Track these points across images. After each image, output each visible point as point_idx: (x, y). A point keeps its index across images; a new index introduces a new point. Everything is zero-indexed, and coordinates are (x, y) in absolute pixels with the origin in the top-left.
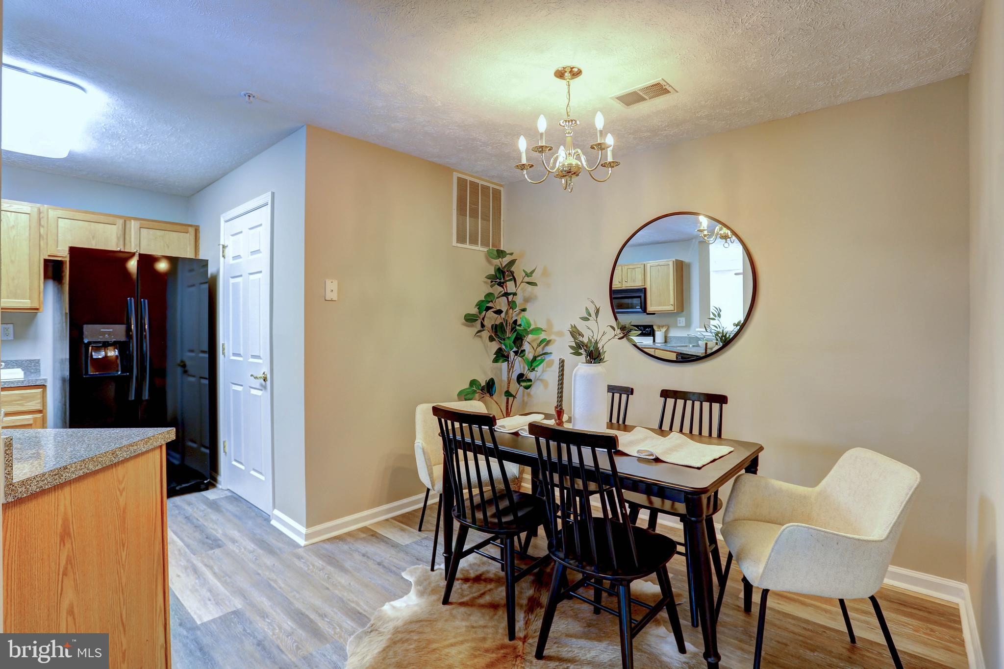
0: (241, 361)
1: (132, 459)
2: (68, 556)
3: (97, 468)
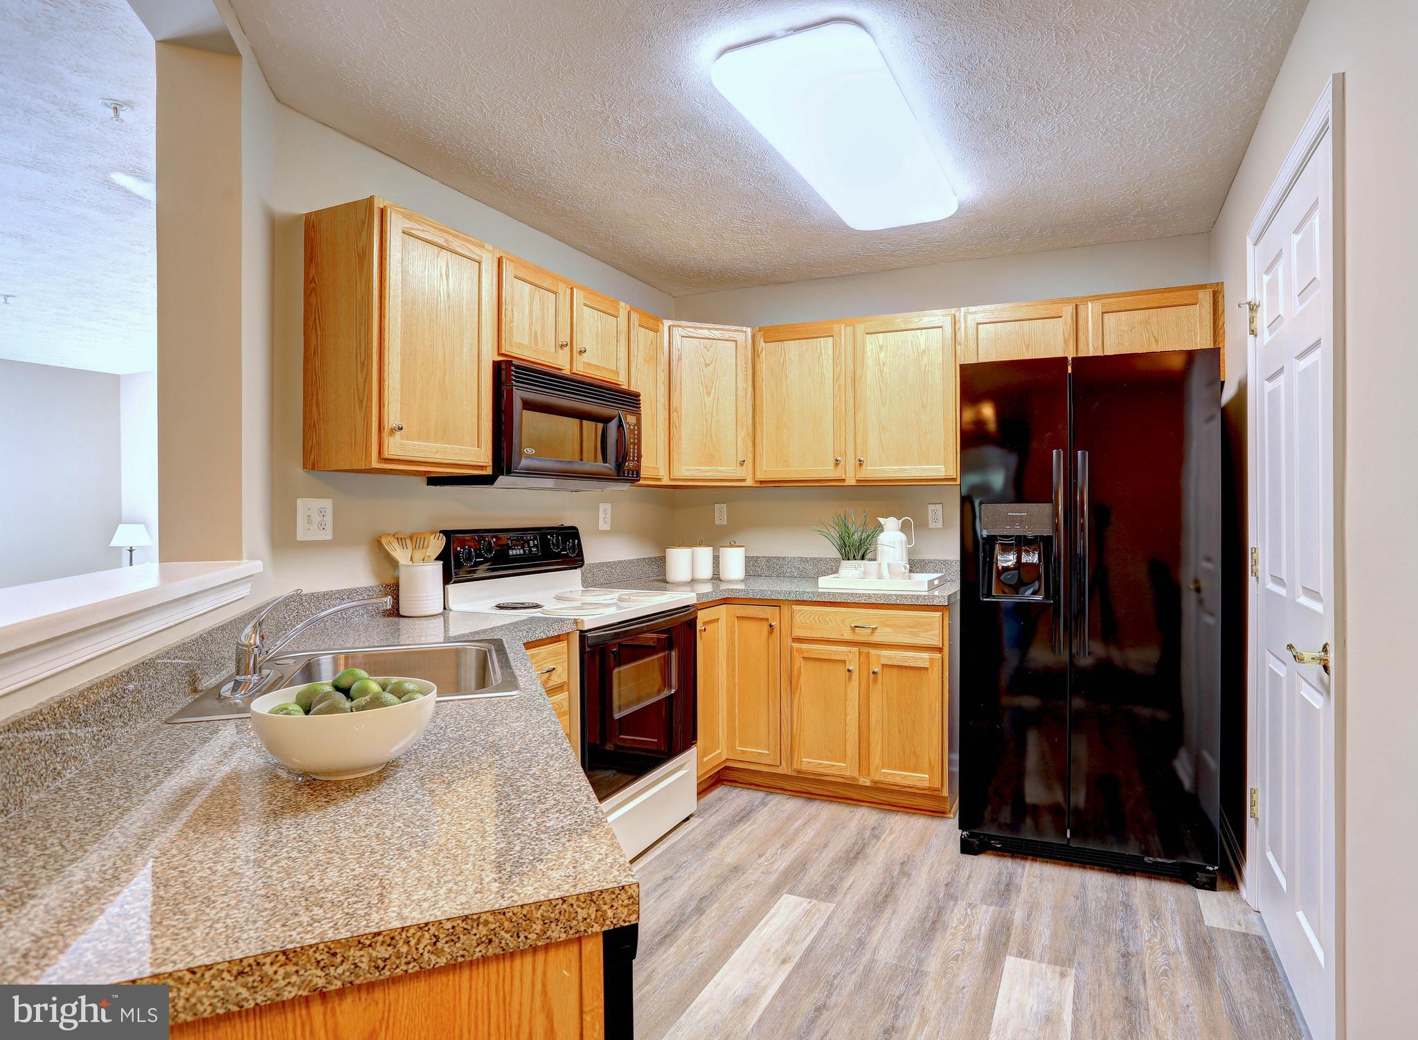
0: (1282, 596)
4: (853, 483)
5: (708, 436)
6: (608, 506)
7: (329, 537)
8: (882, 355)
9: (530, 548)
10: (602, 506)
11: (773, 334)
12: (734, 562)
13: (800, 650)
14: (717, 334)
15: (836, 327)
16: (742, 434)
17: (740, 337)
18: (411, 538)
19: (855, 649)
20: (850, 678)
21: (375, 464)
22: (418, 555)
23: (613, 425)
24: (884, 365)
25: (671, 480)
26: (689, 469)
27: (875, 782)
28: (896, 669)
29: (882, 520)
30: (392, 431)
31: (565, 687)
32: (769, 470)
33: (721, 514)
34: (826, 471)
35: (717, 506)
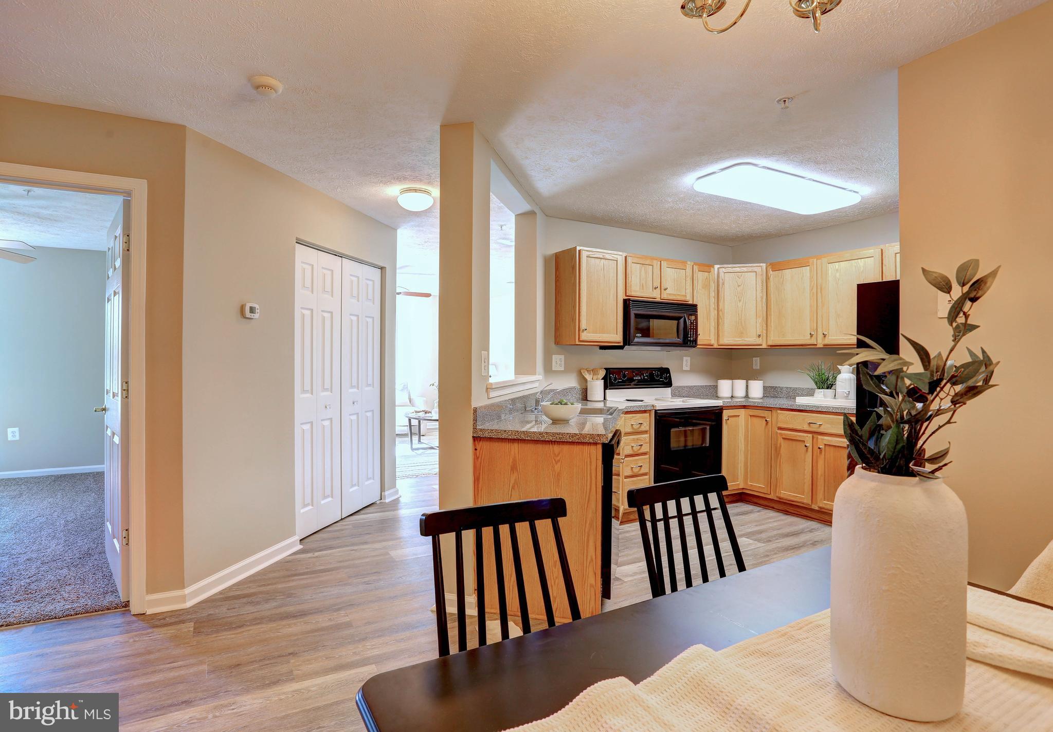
1: (567, 444)
2: (515, 480)
3: (527, 439)
4: (822, 346)
5: (740, 323)
6: (689, 359)
7: (563, 369)
8: (838, 275)
9: (644, 376)
10: (685, 358)
11: (777, 267)
12: (756, 389)
13: (781, 434)
14: (745, 269)
15: (811, 260)
16: (760, 320)
17: (758, 270)
18: (593, 371)
19: (810, 435)
20: (807, 451)
21: (577, 343)
22: (595, 377)
23: (682, 320)
24: (839, 280)
25: (719, 345)
26: (729, 339)
27: (821, 508)
28: (833, 447)
29: (839, 367)
30: (583, 330)
31: (648, 433)
32: (775, 339)
33: (756, 363)
34: (804, 339)
35: (754, 359)
